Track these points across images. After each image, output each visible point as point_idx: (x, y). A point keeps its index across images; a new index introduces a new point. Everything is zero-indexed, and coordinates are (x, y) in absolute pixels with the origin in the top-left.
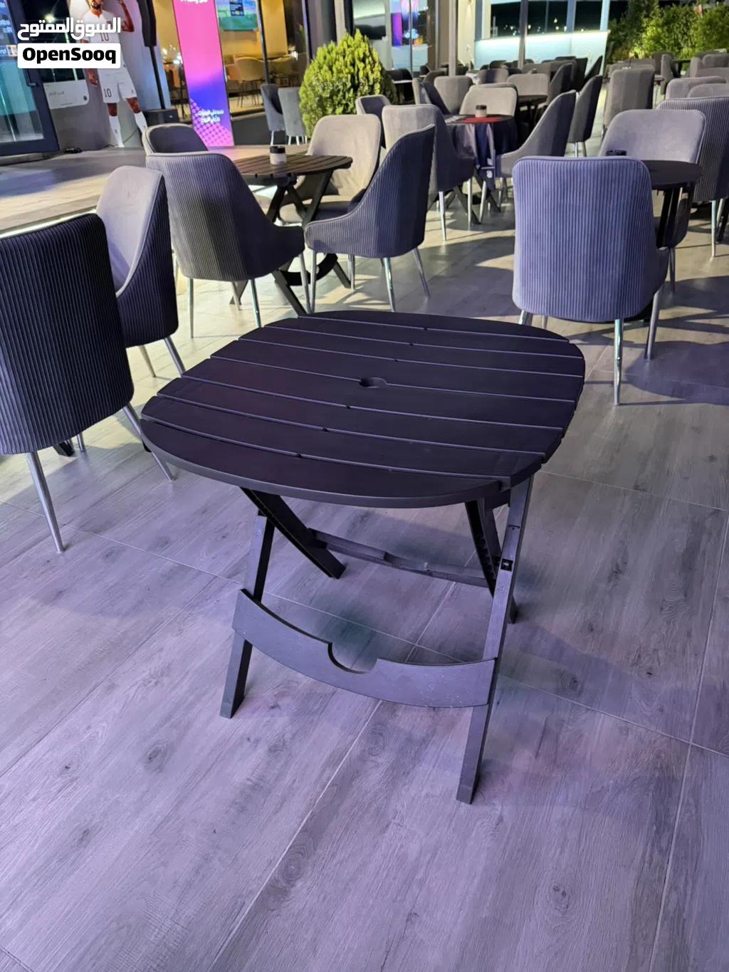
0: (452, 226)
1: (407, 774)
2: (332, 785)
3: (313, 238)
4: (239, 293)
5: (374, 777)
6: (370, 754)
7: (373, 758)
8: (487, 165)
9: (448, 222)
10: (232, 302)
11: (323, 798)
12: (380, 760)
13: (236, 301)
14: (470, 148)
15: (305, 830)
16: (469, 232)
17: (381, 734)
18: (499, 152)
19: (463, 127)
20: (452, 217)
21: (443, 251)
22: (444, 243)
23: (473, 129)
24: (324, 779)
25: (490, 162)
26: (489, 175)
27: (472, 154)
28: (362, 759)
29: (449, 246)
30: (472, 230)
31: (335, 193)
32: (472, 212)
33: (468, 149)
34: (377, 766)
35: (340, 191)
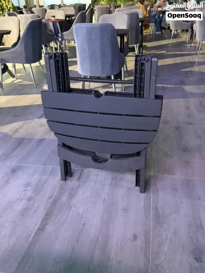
7: (62, 195)
8: (58, 36)
12: (65, 195)
15: (46, 214)
17: (63, 189)
18: (62, 32)
19: (48, 23)
25: (59, 35)
26: (60, 39)
27: (53, 32)
28: (59, 195)
35: (5, 44)
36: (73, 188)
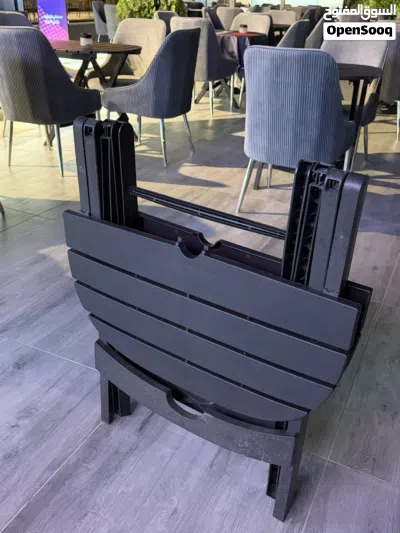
0: (219, 108)
1: (109, 477)
2: (49, 483)
3: (107, 100)
4: (51, 137)
5: (83, 479)
6: (84, 462)
7: (85, 465)
9: (215, 106)
10: (45, 144)
11: (39, 494)
12: (90, 467)
13: (48, 143)
14: (233, 52)
16: (231, 113)
17: (95, 448)
19: (229, 38)
20: (220, 102)
21: (210, 124)
22: (212, 119)
23: (236, 39)
24: (43, 480)
27: (234, 57)
28: (76, 466)
29: (215, 121)
30: (233, 111)
31: (131, 73)
32: (234, 99)
33: (231, 54)
34: (88, 470)
35: (135, 73)
36: (116, 452)
